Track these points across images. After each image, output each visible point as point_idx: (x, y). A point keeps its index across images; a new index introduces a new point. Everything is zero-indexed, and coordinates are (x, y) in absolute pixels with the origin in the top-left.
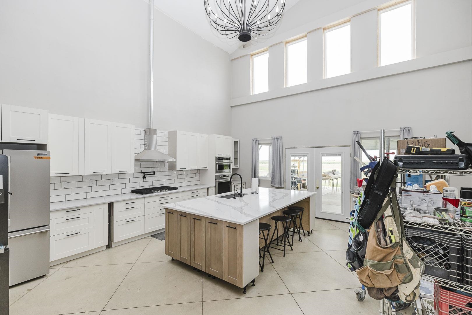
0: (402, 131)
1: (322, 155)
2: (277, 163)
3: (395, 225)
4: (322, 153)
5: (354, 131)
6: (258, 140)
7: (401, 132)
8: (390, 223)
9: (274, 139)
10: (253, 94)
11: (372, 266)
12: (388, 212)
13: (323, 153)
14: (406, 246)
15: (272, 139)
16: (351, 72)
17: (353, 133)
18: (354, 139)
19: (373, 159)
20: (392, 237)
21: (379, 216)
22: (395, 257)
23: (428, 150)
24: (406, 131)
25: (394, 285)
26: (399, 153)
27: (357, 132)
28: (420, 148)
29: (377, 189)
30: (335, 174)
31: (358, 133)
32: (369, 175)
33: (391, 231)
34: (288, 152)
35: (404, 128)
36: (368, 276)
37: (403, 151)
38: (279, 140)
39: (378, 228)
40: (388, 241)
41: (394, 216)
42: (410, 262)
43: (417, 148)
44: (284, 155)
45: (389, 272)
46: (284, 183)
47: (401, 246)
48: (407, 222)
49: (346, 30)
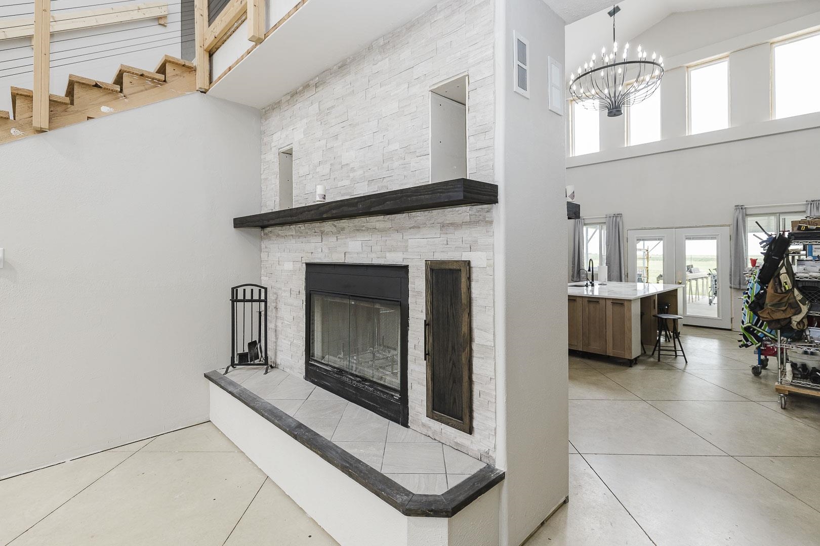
0: (810, 205)
1: (687, 238)
2: (615, 249)
3: (788, 279)
4: (686, 236)
5: (737, 205)
6: (584, 219)
7: (807, 207)
8: (784, 278)
9: (610, 217)
10: (573, 156)
11: (771, 306)
12: (783, 270)
13: (688, 236)
14: (796, 292)
15: (606, 217)
16: (730, 127)
17: (735, 208)
18: (736, 216)
19: (771, 235)
20: (786, 286)
21: (776, 274)
22: (788, 299)
23: (815, 227)
24: (815, 204)
25: (788, 316)
26: (793, 229)
27: (740, 207)
28: (809, 226)
29: (774, 256)
30: (693, 272)
31: (742, 208)
32: (767, 248)
33: (785, 282)
34: (631, 235)
35: (813, 201)
36: (768, 313)
37: (796, 229)
38: (618, 219)
39: (776, 282)
40: (783, 290)
41: (787, 273)
42: (800, 302)
43: (806, 227)
44: (625, 239)
45: (784, 308)
46: (626, 278)
47: (793, 292)
48: (798, 277)
49: (722, 68)
